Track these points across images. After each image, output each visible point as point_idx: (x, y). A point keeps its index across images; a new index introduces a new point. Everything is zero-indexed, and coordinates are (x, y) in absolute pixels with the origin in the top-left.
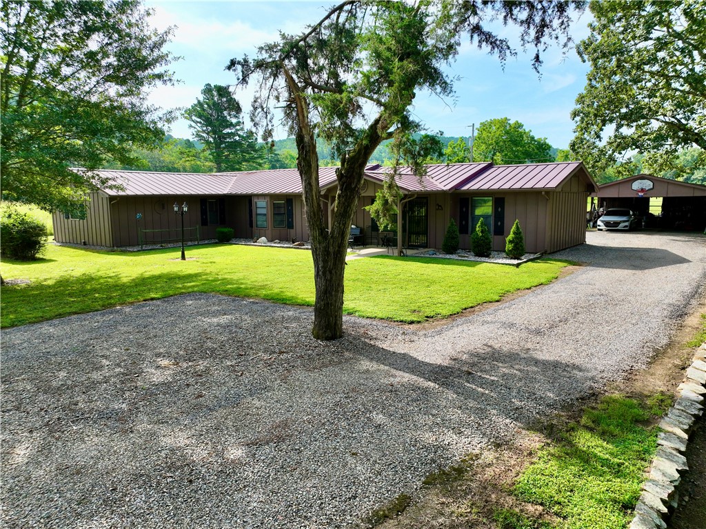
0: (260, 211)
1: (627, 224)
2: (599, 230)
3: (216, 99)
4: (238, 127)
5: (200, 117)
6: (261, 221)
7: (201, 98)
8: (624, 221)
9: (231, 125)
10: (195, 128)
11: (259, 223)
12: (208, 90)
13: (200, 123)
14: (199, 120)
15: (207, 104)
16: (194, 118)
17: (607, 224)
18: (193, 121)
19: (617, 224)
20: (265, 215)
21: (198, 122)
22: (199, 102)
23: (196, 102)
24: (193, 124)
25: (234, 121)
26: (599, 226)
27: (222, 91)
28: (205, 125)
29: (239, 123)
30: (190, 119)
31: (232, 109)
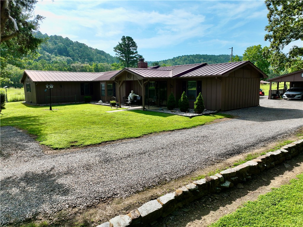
1: (300, 96)
2: (285, 99)
3: (127, 43)
4: (136, 54)
7: (121, 42)
8: (298, 95)
9: (133, 53)
10: (118, 55)
12: (124, 39)
13: (120, 53)
14: (119, 51)
15: (123, 44)
16: (118, 51)
17: (288, 96)
18: (117, 52)
19: (294, 96)
20: (104, 90)
21: (119, 52)
22: (120, 44)
23: (118, 44)
24: (117, 53)
25: (134, 51)
26: (284, 97)
27: (129, 39)
28: (122, 54)
29: (136, 52)
30: (116, 51)
31: (133, 47)
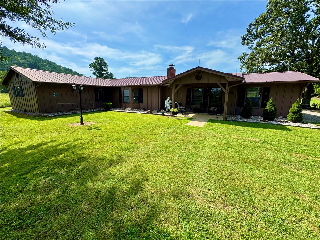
0: (125, 95)
3: (100, 62)
4: (107, 72)
5: (94, 67)
6: (126, 99)
7: (95, 61)
9: (105, 71)
11: (125, 100)
12: (97, 59)
13: (94, 69)
14: (94, 68)
15: (97, 63)
16: (92, 67)
20: (129, 96)
23: (93, 62)
24: (92, 70)
25: (106, 69)
27: (101, 59)
28: (96, 70)
29: (107, 70)
30: (91, 68)
31: (105, 65)
